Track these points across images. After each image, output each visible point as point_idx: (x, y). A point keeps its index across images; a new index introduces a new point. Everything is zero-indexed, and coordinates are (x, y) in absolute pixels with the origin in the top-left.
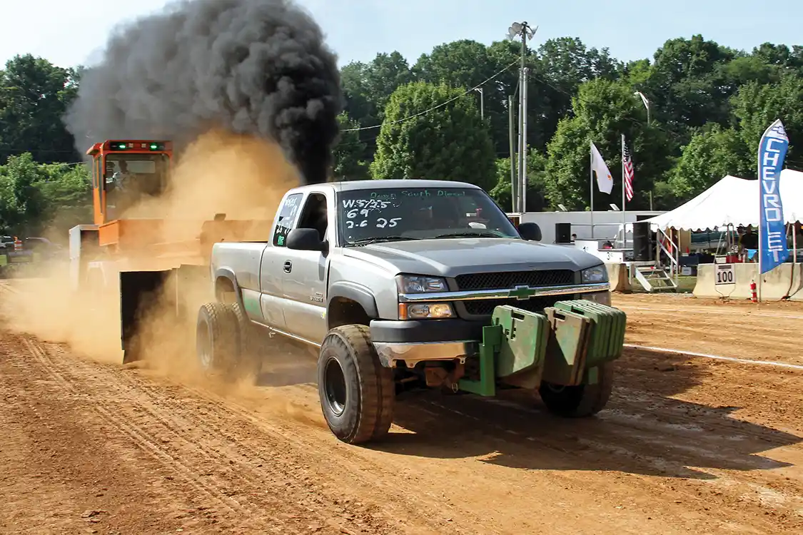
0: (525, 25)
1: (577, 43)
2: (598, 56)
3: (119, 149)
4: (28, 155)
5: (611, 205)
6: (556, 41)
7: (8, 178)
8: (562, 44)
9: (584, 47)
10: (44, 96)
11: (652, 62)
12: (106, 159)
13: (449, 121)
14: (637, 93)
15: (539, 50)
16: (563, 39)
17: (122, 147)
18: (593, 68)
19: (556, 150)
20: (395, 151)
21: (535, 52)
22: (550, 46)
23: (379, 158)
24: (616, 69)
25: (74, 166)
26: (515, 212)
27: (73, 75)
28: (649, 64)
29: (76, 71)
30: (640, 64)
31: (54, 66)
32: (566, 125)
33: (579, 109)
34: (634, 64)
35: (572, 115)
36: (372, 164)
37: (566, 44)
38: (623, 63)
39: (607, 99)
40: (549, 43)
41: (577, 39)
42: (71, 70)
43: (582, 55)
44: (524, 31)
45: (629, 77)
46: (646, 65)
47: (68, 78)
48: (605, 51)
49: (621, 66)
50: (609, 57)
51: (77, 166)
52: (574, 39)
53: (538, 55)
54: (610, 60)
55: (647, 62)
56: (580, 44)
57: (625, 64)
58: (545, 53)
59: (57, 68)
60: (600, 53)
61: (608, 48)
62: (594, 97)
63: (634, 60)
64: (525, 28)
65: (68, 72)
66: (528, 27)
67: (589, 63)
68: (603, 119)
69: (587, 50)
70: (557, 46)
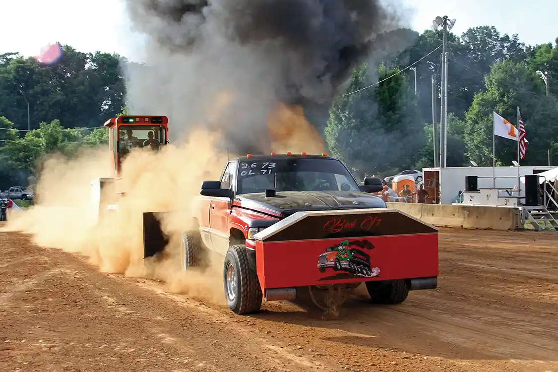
0: (446, 18)
1: (492, 31)
2: (510, 41)
3: (128, 122)
4: (56, 121)
5: (513, 162)
6: (475, 29)
7: (41, 139)
8: (481, 31)
9: (498, 33)
10: (69, 75)
11: (554, 45)
12: (119, 129)
13: (386, 94)
14: (538, 72)
15: (462, 36)
16: (481, 27)
17: (131, 120)
18: (505, 51)
19: (473, 117)
20: (343, 119)
21: (459, 39)
22: (471, 33)
23: (331, 124)
24: (525, 51)
25: (92, 130)
26: (436, 167)
27: (92, 58)
28: (551, 47)
29: (94, 55)
30: (545, 47)
31: (77, 51)
32: (480, 98)
33: (491, 85)
34: (540, 47)
35: (485, 90)
36: (327, 129)
37: (483, 32)
38: (530, 46)
39: (513, 77)
40: (470, 31)
41: (493, 27)
42: (91, 54)
43: (497, 40)
44: (445, 23)
45: (535, 58)
46: (549, 48)
47: (88, 60)
48: (516, 36)
49: (529, 49)
50: (518, 42)
51: (95, 130)
52: (490, 27)
53: (461, 41)
54: (519, 44)
55: (550, 45)
56: (495, 31)
57: (532, 47)
58: (467, 39)
59: (80, 52)
60: (511, 39)
61: (518, 35)
62: (502, 75)
63: (540, 44)
64: (445, 21)
65: (88, 56)
66: (448, 20)
67: (503, 47)
68: (510, 93)
69: (501, 36)
70: (476, 33)
